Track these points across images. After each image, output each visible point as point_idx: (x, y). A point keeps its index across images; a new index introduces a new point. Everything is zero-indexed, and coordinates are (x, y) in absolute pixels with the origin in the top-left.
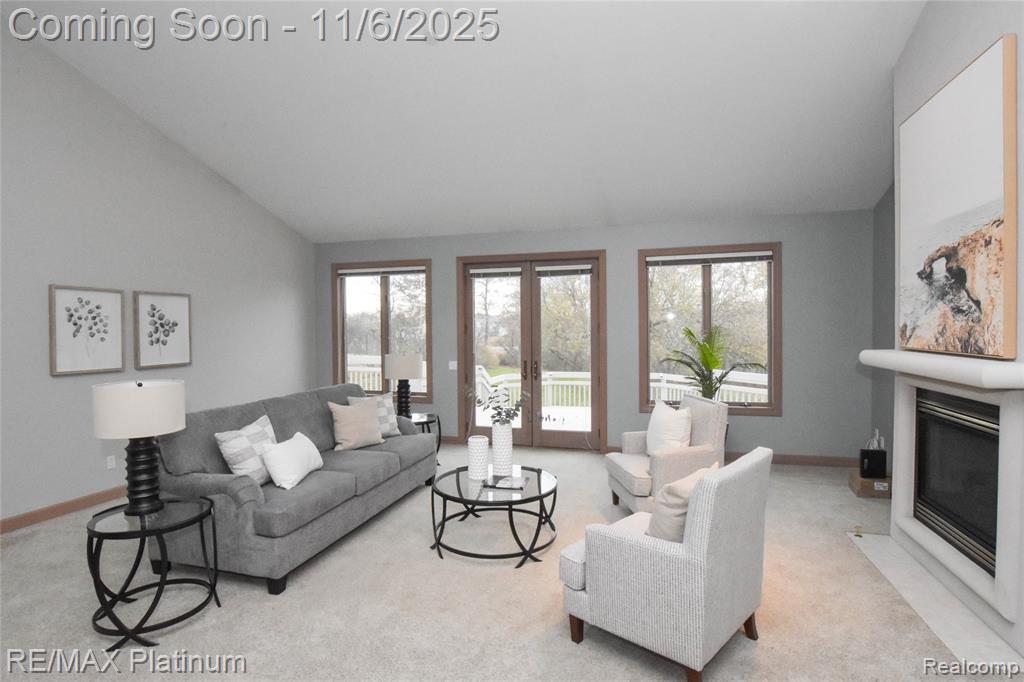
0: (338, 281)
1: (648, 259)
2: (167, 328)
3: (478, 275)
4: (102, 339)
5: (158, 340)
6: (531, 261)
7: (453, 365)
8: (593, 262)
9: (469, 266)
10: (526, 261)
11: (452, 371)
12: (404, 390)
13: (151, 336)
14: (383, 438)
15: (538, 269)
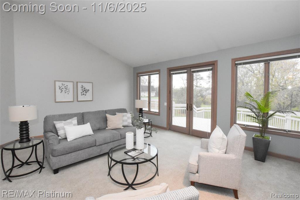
0: (138, 78)
1: (236, 62)
2: (86, 91)
3: (173, 74)
4: (68, 94)
5: (84, 94)
6: (190, 68)
7: (166, 104)
8: (212, 66)
9: (171, 71)
10: (188, 68)
11: (165, 106)
12: (141, 111)
13: (82, 93)
14: (123, 126)
15: (192, 70)
